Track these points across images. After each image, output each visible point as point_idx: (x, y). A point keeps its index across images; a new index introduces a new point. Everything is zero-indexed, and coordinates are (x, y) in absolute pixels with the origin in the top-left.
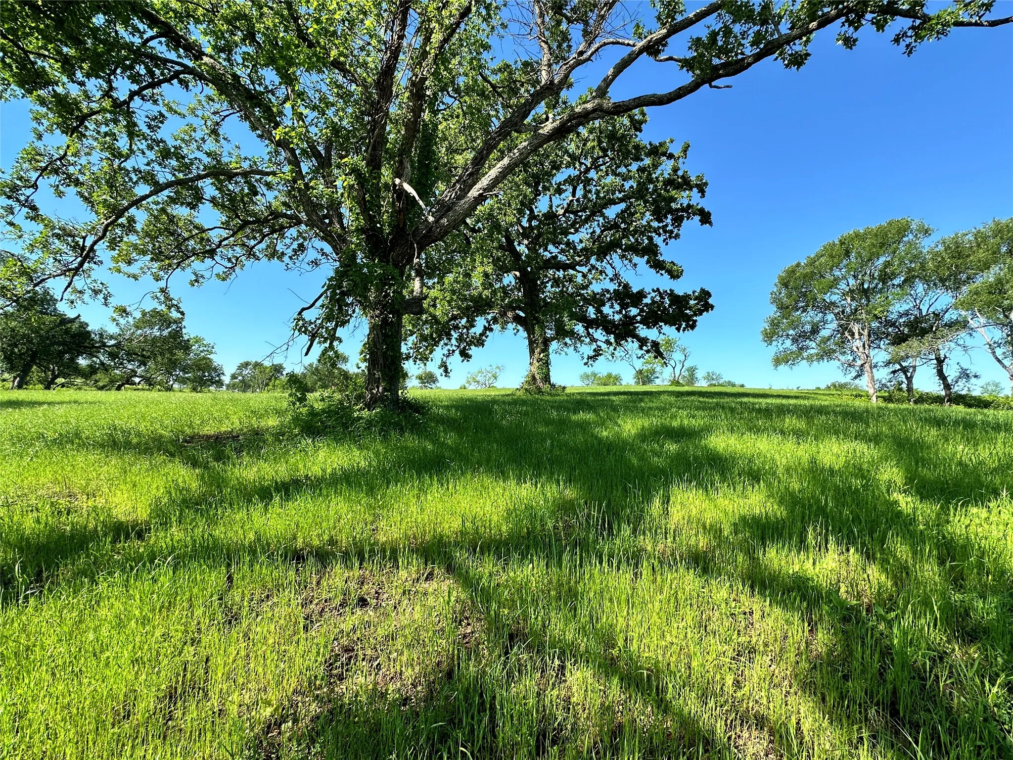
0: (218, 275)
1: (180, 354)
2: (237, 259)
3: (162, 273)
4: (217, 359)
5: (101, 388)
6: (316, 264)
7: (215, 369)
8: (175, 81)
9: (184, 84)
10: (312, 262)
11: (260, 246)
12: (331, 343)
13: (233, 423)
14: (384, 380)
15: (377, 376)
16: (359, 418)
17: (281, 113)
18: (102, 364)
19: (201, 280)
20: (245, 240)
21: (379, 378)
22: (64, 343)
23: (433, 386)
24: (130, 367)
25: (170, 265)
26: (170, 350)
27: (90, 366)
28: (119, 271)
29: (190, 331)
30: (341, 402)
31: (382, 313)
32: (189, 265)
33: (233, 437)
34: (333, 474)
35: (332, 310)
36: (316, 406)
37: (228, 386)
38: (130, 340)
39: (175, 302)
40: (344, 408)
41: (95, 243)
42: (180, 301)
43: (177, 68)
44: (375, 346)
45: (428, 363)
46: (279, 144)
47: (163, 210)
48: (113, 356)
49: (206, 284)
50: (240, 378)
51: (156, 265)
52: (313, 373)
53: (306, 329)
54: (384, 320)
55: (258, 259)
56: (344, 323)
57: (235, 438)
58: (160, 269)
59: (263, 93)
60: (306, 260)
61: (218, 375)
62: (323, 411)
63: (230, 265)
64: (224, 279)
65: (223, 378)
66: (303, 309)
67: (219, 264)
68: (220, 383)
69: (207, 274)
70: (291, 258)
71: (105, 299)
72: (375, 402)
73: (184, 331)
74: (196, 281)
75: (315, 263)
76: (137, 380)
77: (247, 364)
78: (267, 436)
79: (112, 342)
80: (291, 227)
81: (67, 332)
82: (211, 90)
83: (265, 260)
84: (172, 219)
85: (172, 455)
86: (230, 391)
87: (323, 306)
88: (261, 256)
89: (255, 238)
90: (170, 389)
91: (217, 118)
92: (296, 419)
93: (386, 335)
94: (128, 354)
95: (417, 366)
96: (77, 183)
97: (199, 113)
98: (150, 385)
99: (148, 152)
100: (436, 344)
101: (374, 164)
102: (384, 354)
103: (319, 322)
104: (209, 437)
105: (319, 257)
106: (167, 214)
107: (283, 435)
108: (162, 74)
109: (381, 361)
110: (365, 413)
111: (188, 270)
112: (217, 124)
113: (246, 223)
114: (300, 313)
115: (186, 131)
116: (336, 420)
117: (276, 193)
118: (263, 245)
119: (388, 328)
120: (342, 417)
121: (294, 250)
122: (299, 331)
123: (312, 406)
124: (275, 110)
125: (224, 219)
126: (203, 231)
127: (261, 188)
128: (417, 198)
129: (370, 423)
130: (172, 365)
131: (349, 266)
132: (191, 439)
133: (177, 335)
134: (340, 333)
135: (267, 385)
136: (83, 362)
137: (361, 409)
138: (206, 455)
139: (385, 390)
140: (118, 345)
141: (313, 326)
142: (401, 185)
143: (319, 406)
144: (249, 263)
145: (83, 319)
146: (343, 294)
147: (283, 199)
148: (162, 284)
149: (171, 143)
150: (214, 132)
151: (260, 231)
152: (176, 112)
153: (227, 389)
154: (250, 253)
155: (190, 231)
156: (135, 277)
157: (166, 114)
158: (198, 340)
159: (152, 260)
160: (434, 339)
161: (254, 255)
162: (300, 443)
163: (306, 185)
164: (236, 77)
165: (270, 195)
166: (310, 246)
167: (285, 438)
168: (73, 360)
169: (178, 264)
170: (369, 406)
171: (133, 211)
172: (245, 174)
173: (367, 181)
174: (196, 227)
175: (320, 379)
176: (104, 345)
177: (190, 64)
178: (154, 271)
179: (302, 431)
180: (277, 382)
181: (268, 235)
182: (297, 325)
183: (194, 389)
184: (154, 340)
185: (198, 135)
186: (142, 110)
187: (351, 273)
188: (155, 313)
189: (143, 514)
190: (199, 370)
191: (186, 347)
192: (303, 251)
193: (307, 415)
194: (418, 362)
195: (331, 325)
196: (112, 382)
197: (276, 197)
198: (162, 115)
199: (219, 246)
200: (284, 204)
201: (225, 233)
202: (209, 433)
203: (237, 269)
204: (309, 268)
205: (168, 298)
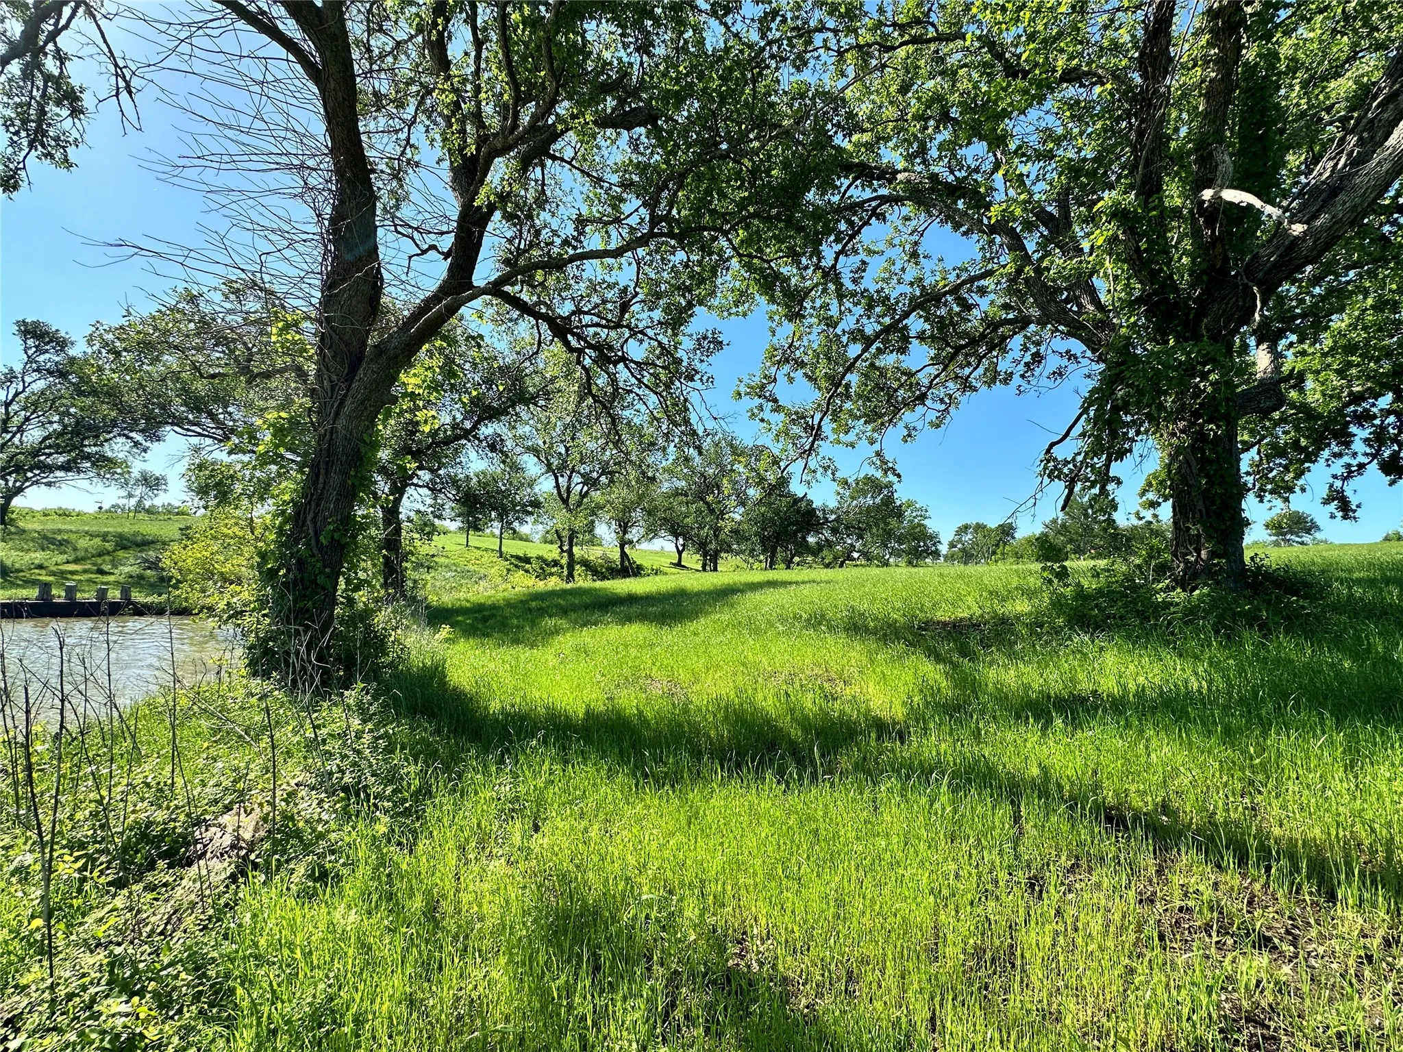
0: (931, 423)
1: (893, 522)
2: (950, 396)
3: (875, 435)
4: (932, 525)
5: (827, 566)
6: (1061, 375)
7: (931, 537)
8: (873, 219)
9: (882, 217)
10: (1054, 373)
11: (976, 374)
12: (1103, 488)
13: (970, 607)
14: (1209, 538)
15: (1193, 532)
16: (1167, 605)
17: (991, 189)
18: (827, 540)
19: (913, 433)
20: (958, 370)
21: (1199, 536)
22: (796, 523)
23: (1307, 538)
24: (849, 541)
25: (882, 424)
26: (884, 519)
27: (817, 543)
28: (839, 442)
29: (902, 494)
30: (1129, 578)
31: (1192, 424)
32: (901, 419)
33: (974, 625)
34: (1141, 693)
35: (1098, 439)
36: (1085, 584)
37: (946, 557)
38: (847, 513)
39: (890, 465)
40: (1135, 588)
41: (821, 419)
42: (895, 462)
43: (874, 204)
44: (1184, 479)
45: (1292, 497)
46: (993, 230)
47: (872, 365)
48: (834, 531)
49: (919, 437)
50: (959, 546)
51: (870, 427)
52: (1059, 532)
53: (1060, 471)
54: (1201, 437)
55: (976, 390)
56: (1121, 454)
57: (976, 626)
58: (874, 430)
59: (966, 178)
60: (1046, 374)
61: (934, 544)
62: (1099, 591)
63: (943, 407)
64: (938, 426)
65: (940, 547)
66: (1052, 445)
67: (931, 410)
68: (936, 554)
69: (919, 425)
70: (1023, 376)
71: (833, 474)
72: (1195, 576)
73: (896, 495)
74: (909, 435)
75: (1059, 373)
76: (856, 555)
77: (966, 528)
78: (1019, 627)
79: (833, 517)
80: (1015, 333)
81: (798, 511)
82: (908, 209)
83: (985, 388)
84: (883, 372)
85: (911, 644)
86: (949, 563)
87: (1083, 435)
88: (978, 385)
89: (969, 364)
90: (887, 564)
91: (915, 237)
92: (1058, 604)
93: (1204, 461)
94: (847, 528)
95: (1266, 505)
96: (802, 364)
97: (897, 241)
98: (868, 560)
99: (854, 309)
100: (1312, 457)
101: (1150, 188)
102: (1205, 494)
103: (1080, 458)
104: (945, 624)
105: (1065, 362)
106: (878, 369)
107: (1041, 626)
108: (861, 219)
109: (1200, 505)
110: (1178, 595)
111: (901, 425)
112: (916, 243)
113: (958, 349)
114: (1048, 451)
115: (886, 269)
116: (1125, 606)
117: (992, 296)
118: (981, 370)
119: (1207, 447)
120: (1134, 602)
121: (1027, 364)
122: (1049, 476)
123: (1079, 585)
124: (982, 190)
125: (933, 352)
126: (910, 375)
127: (974, 298)
128: (1258, 203)
129: (1191, 614)
130: (888, 535)
131: (1123, 363)
132: (927, 625)
133: (889, 500)
134: (1116, 469)
135: (994, 553)
136: (811, 540)
137: (1168, 589)
138: (946, 647)
139: (1213, 554)
140: (837, 520)
141: (1071, 466)
142: (1217, 198)
143: (1089, 584)
144: (964, 399)
145: (809, 497)
146: (1115, 409)
147: (1000, 301)
148: (877, 447)
149: (873, 288)
150: (914, 255)
151: (976, 354)
152: (875, 252)
153: (945, 561)
154: (966, 386)
155: (899, 380)
156: (852, 445)
157: (867, 259)
158: (910, 504)
159: (866, 422)
160: (1303, 450)
161: (970, 387)
162: (1070, 638)
163: (1036, 271)
164: (934, 177)
165: (984, 303)
166: (1050, 351)
167: (1044, 631)
168: (804, 538)
169: (890, 421)
170: (1184, 583)
171: (848, 377)
172: (955, 290)
173: (1139, 219)
174: (903, 373)
175: (1071, 541)
176: (827, 520)
177: (884, 192)
178: (868, 434)
179: (1069, 621)
180: (1007, 548)
181: (984, 356)
182: (1045, 469)
183: (910, 563)
184: (869, 510)
185: (898, 266)
186: (846, 266)
187: (1127, 374)
188: (869, 480)
189: (899, 712)
190: (914, 539)
191: (898, 512)
192: (1040, 362)
193: (1075, 598)
194: (1268, 496)
195: (1099, 462)
196: (836, 558)
197: (992, 302)
198: (864, 263)
199: (929, 388)
200: (1006, 307)
201: (933, 370)
202: (943, 619)
203: (952, 409)
204: (1050, 384)
205: (884, 462)
